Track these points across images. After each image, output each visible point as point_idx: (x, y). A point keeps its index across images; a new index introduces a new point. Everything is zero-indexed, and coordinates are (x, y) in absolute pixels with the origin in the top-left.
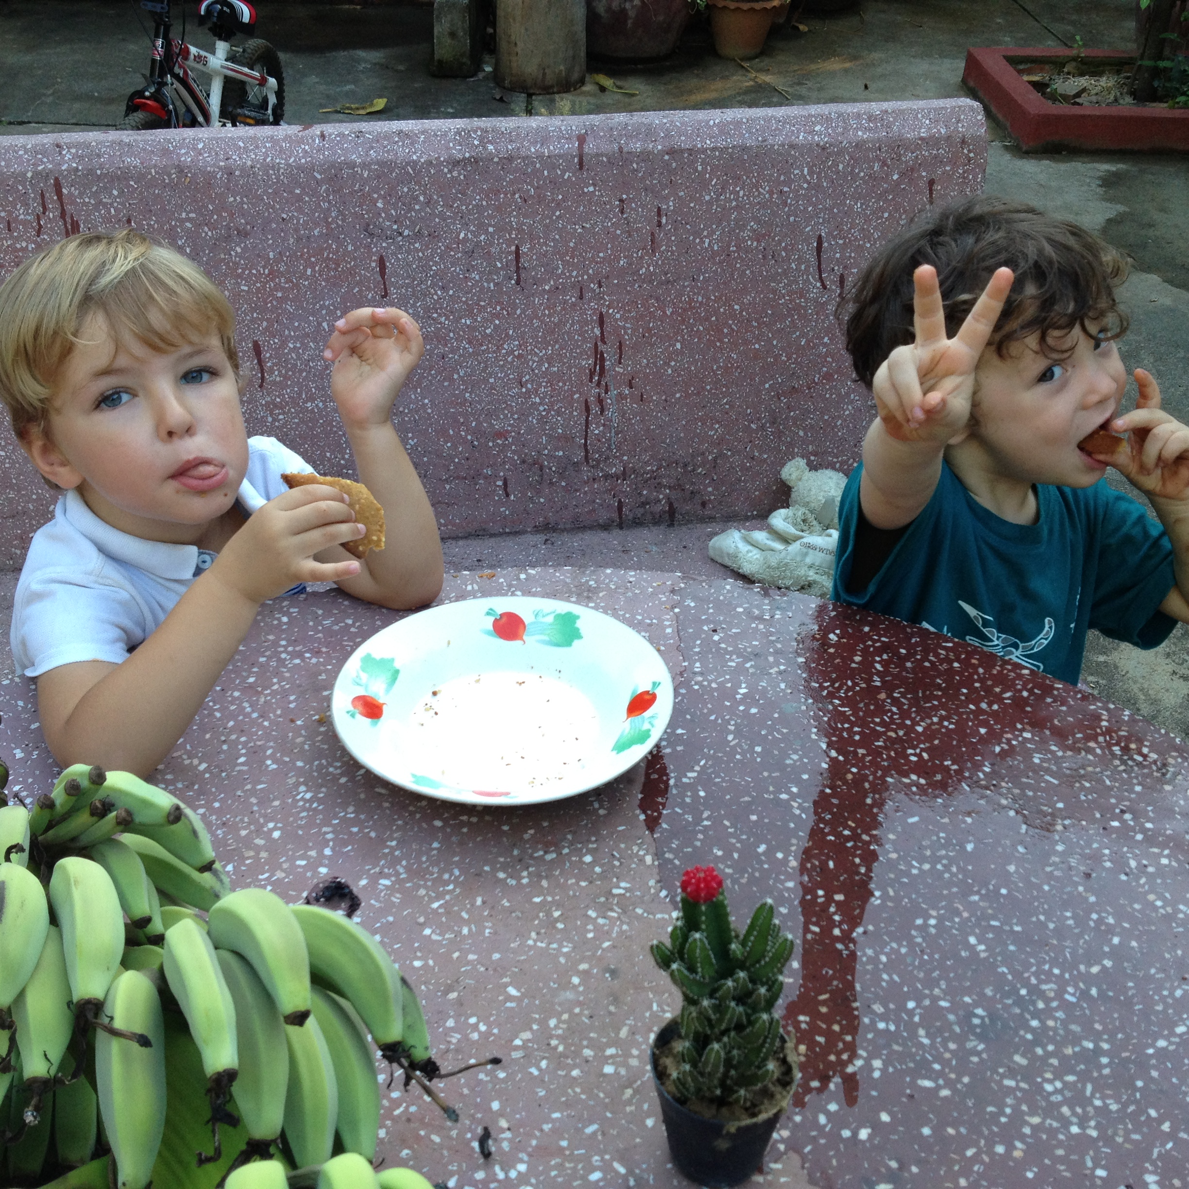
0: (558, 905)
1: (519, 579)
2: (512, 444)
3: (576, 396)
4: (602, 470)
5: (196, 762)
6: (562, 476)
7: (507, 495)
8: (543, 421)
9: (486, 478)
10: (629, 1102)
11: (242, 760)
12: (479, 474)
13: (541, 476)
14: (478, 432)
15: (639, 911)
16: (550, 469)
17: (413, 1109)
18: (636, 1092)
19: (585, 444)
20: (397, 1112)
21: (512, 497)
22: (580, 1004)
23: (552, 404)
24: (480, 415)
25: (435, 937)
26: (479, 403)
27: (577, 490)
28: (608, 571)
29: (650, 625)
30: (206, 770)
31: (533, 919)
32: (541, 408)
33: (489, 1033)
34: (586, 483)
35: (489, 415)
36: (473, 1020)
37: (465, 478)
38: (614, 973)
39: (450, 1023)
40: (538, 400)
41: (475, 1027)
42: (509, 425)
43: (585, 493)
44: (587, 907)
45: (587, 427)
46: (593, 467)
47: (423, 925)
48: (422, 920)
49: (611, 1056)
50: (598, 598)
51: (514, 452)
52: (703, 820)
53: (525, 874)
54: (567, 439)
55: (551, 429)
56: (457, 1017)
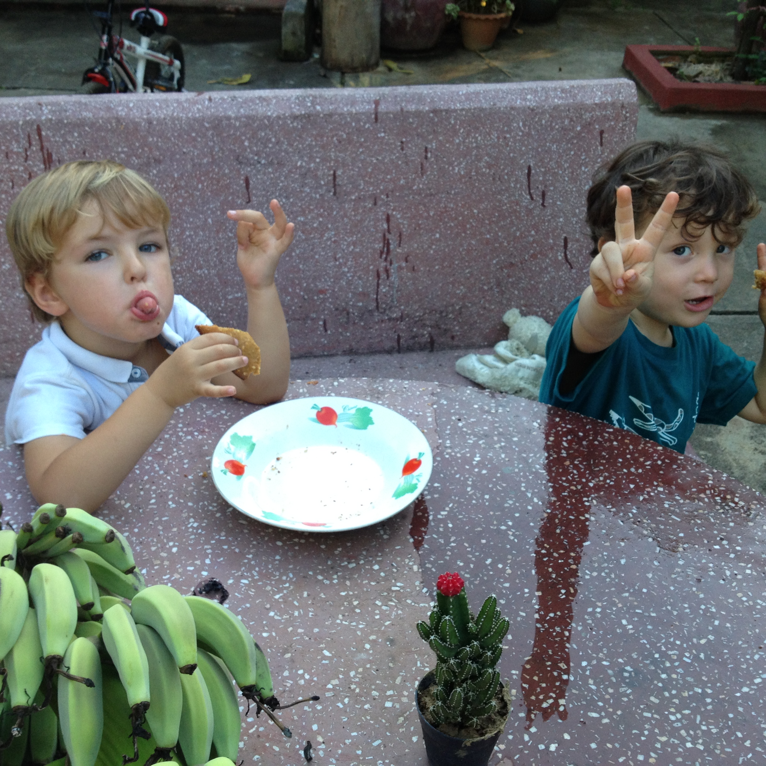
0: (357, 597)
1: (333, 385)
2: (329, 298)
3: (371, 267)
4: (387, 315)
5: (123, 502)
6: (361, 319)
7: (326, 331)
8: (349, 283)
9: (313, 319)
10: (401, 726)
11: (153, 501)
12: (307, 317)
13: (348, 318)
14: (307, 290)
15: (409, 601)
16: (354, 314)
17: (261, 729)
18: (406, 719)
19: (377, 299)
20: (251, 731)
21: (329, 332)
22: (370, 662)
23: (356, 272)
24: (309, 279)
25: (277, 618)
26: (309, 271)
27: (370, 328)
28: (391, 381)
29: (418, 416)
30: (130, 508)
31: (340, 607)
32: (349, 275)
33: (311, 680)
34: (377, 323)
35: (315, 279)
36: (301, 672)
37: (299, 320)
38: (392, 642)
39: (286, 673)
40: (346, 270)
41: (302, 676)
42: (328, 286)
43: (376, 330)
44: (376, 599)
45: (378, 287)
46: (381, 313)
47: (268, 610)
48: (268, 606)
49: (390, 696)
50: (384, 398)
51: (331, 303)
52: (451, 543)
53: (335, 577)
54: (364, 295)
55: (355, 288)
56: (290, 669)
